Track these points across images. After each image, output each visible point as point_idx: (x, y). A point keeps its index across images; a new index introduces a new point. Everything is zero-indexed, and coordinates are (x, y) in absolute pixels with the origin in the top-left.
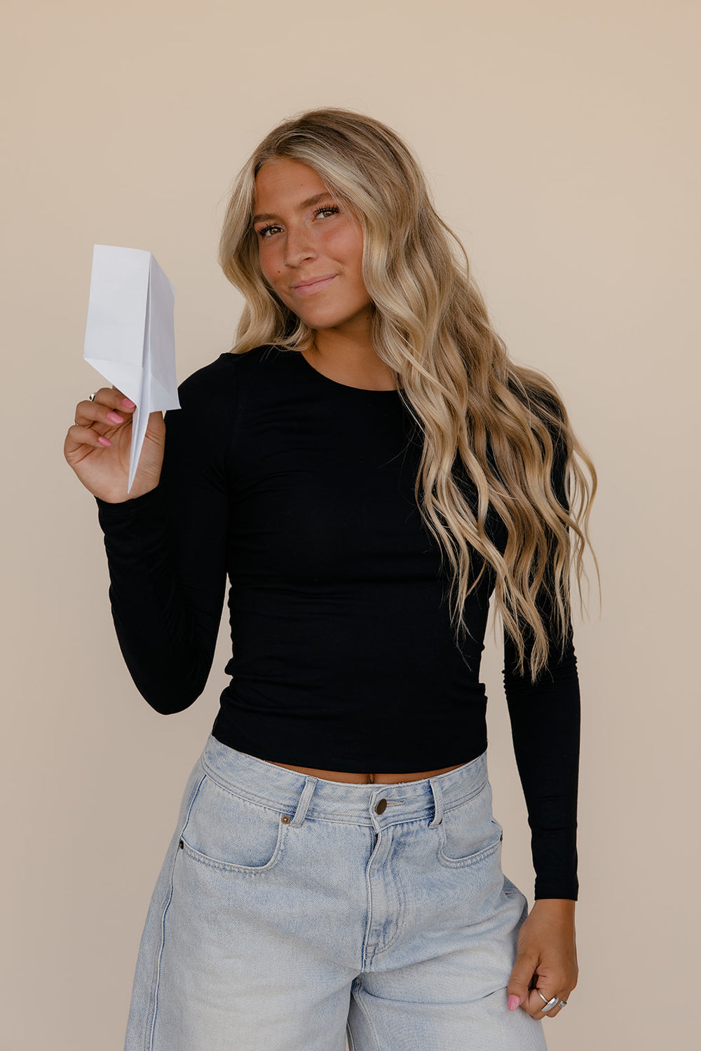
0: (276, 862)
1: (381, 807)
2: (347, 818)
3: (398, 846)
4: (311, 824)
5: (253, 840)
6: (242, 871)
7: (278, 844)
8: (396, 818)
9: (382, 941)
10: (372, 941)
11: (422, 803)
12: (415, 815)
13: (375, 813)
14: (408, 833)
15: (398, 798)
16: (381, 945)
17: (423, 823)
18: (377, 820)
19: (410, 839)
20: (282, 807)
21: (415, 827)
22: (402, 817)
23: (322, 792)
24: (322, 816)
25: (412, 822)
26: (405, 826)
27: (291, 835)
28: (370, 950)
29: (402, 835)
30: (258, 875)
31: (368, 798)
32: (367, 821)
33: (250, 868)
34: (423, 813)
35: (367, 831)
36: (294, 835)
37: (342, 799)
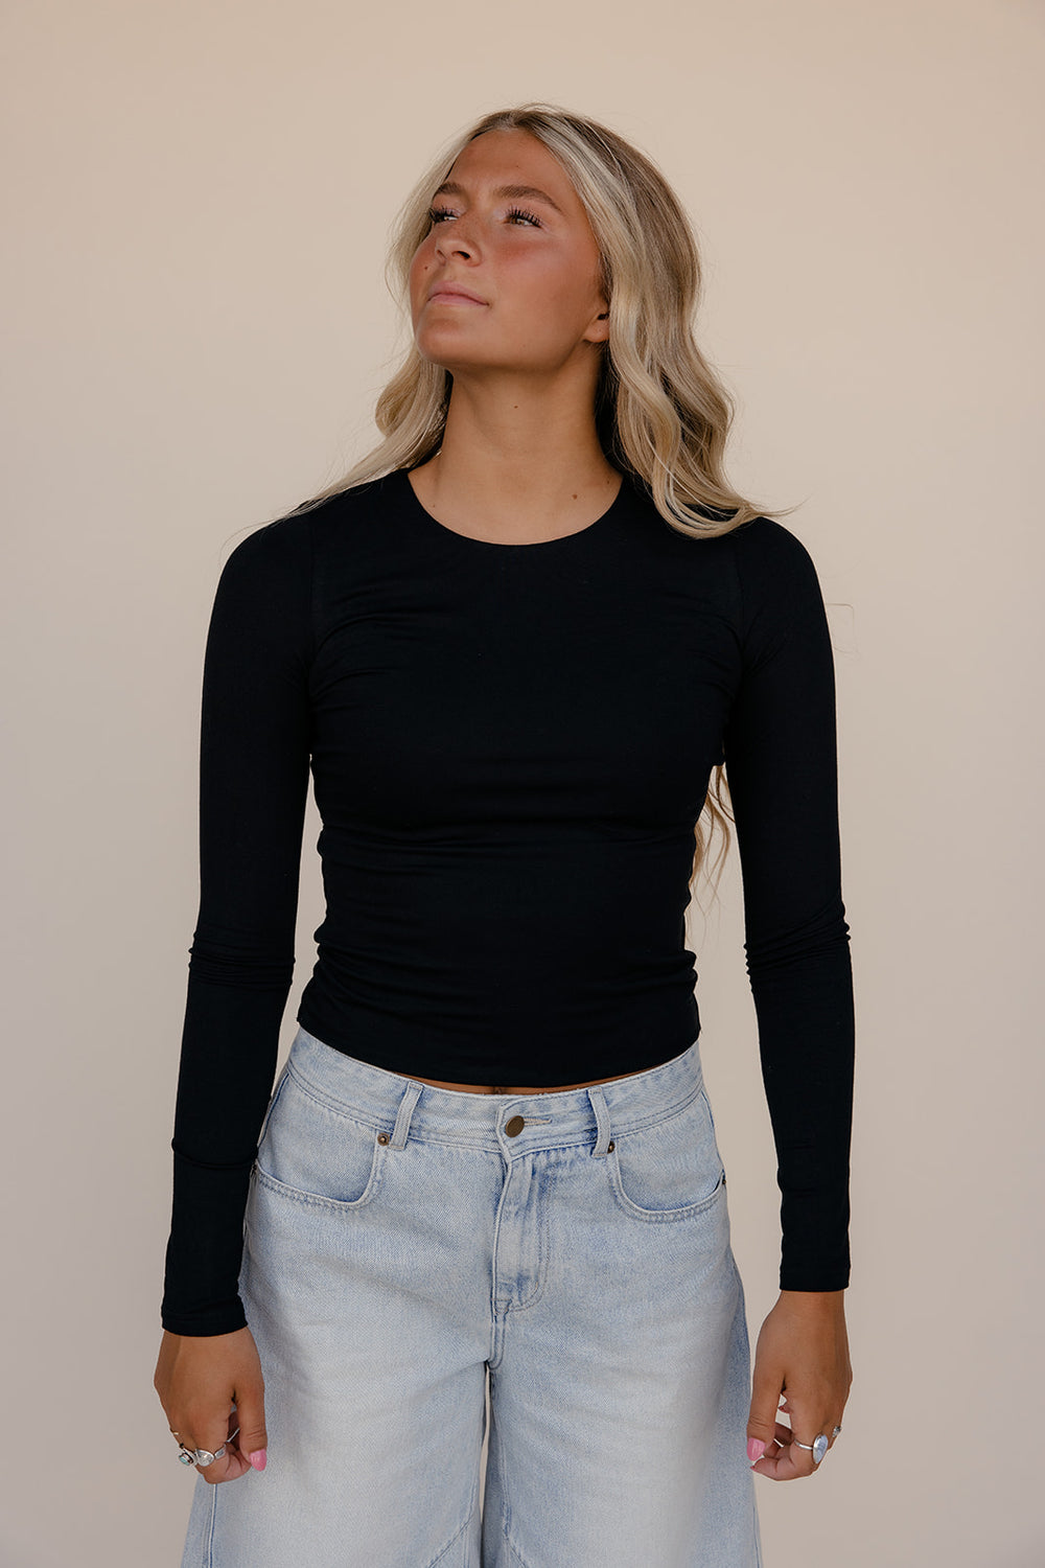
0: (371, 1196)
1: (515, 1126)
2: (468, 1141)
3: (544, 1183)
4: (418, 1147)
5: (342, 1164)
6: (329, 1205)
7: (373, 1172)
8: (538, 1143)
9: (516, 1298)
10: (502, 1295)
11: (578, 1123)
12: (568, 1139)
13: (504, 1135)
14: (558, 1164)
15: (539, 1114)
16: (516, 1302)
17: (581, 1150)
18: (507, 1145)
19: (561, 1172)
20: (378, 1121)
21: (569, 1155)
22: (547, 1141)
23: (429, 1104)
24: (433, 1136)
25: (564, 1149)
26: (553, 1153)
27: (391, 1161)
28: (502, 1306)
29: (549, 1166)
30: (350, 1212)
31: (492, 1114)
32: (495, 1145)
33: (338, 1202)
34: (580, 1137)
35: (496, 1159)
36: (395, 1162)
37: (458, 1114)
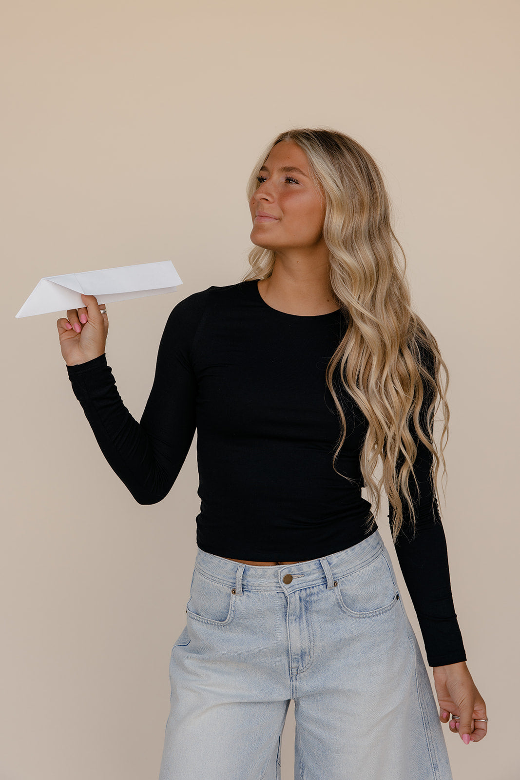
0: (231, 619)
1: (288, 579)
2: (269, 588)
3: (306, 604)
4: (248, 593)
5: (217, 605)
6: (216, 624)
7: (231, 606)
8: (300, 586)
9: (301, 665)
10: (295, 665)
11: (317, 575)
12: (314, 582)
13: (283, 583)
14: (311, 594)
15: (299, 573)
16: (301, 668)
17: (320, 587)
18: (286, 588)
19: (314, 598)
20: (231, 584)
21: (316, 590)
22: (304, 585)
23: (249, 573)
24: (254, 588)
25: (313, 587)
26: (308, 590)
27: (238, 601)
28: (294, 670)
29: (307, 596)
30: (225, 627)
31: (276, 575)
32: (280, 589)
33: (219, 622)
34: (320, 581)
35: (282, 596)
37: (262, 576)
